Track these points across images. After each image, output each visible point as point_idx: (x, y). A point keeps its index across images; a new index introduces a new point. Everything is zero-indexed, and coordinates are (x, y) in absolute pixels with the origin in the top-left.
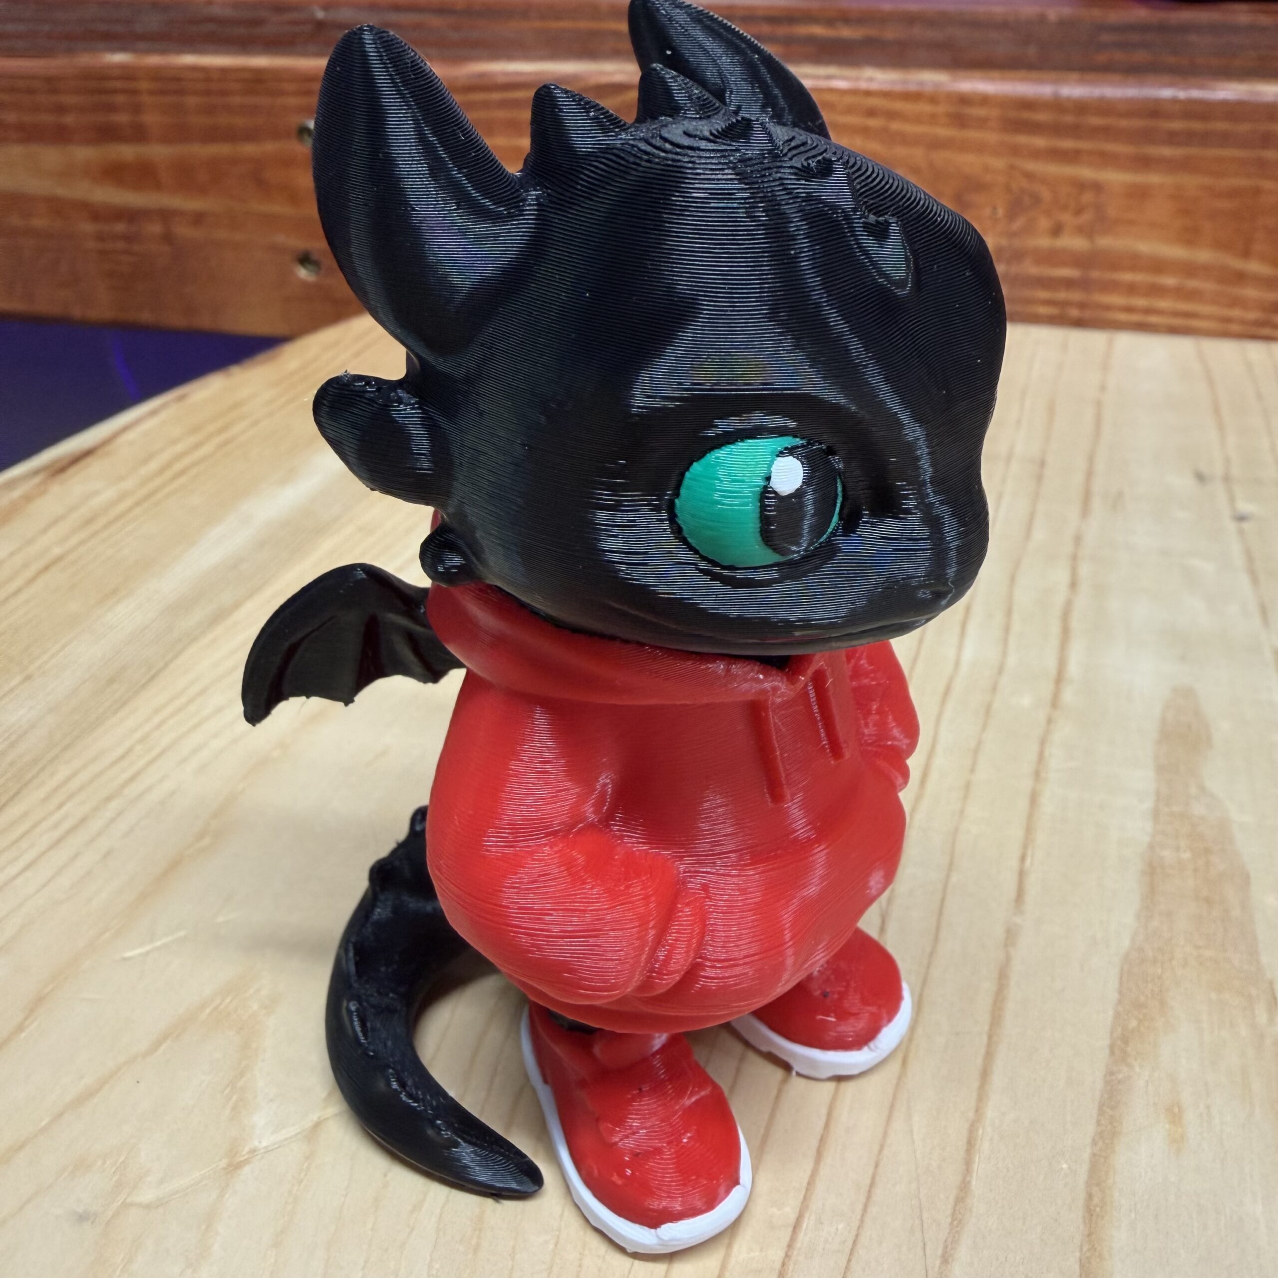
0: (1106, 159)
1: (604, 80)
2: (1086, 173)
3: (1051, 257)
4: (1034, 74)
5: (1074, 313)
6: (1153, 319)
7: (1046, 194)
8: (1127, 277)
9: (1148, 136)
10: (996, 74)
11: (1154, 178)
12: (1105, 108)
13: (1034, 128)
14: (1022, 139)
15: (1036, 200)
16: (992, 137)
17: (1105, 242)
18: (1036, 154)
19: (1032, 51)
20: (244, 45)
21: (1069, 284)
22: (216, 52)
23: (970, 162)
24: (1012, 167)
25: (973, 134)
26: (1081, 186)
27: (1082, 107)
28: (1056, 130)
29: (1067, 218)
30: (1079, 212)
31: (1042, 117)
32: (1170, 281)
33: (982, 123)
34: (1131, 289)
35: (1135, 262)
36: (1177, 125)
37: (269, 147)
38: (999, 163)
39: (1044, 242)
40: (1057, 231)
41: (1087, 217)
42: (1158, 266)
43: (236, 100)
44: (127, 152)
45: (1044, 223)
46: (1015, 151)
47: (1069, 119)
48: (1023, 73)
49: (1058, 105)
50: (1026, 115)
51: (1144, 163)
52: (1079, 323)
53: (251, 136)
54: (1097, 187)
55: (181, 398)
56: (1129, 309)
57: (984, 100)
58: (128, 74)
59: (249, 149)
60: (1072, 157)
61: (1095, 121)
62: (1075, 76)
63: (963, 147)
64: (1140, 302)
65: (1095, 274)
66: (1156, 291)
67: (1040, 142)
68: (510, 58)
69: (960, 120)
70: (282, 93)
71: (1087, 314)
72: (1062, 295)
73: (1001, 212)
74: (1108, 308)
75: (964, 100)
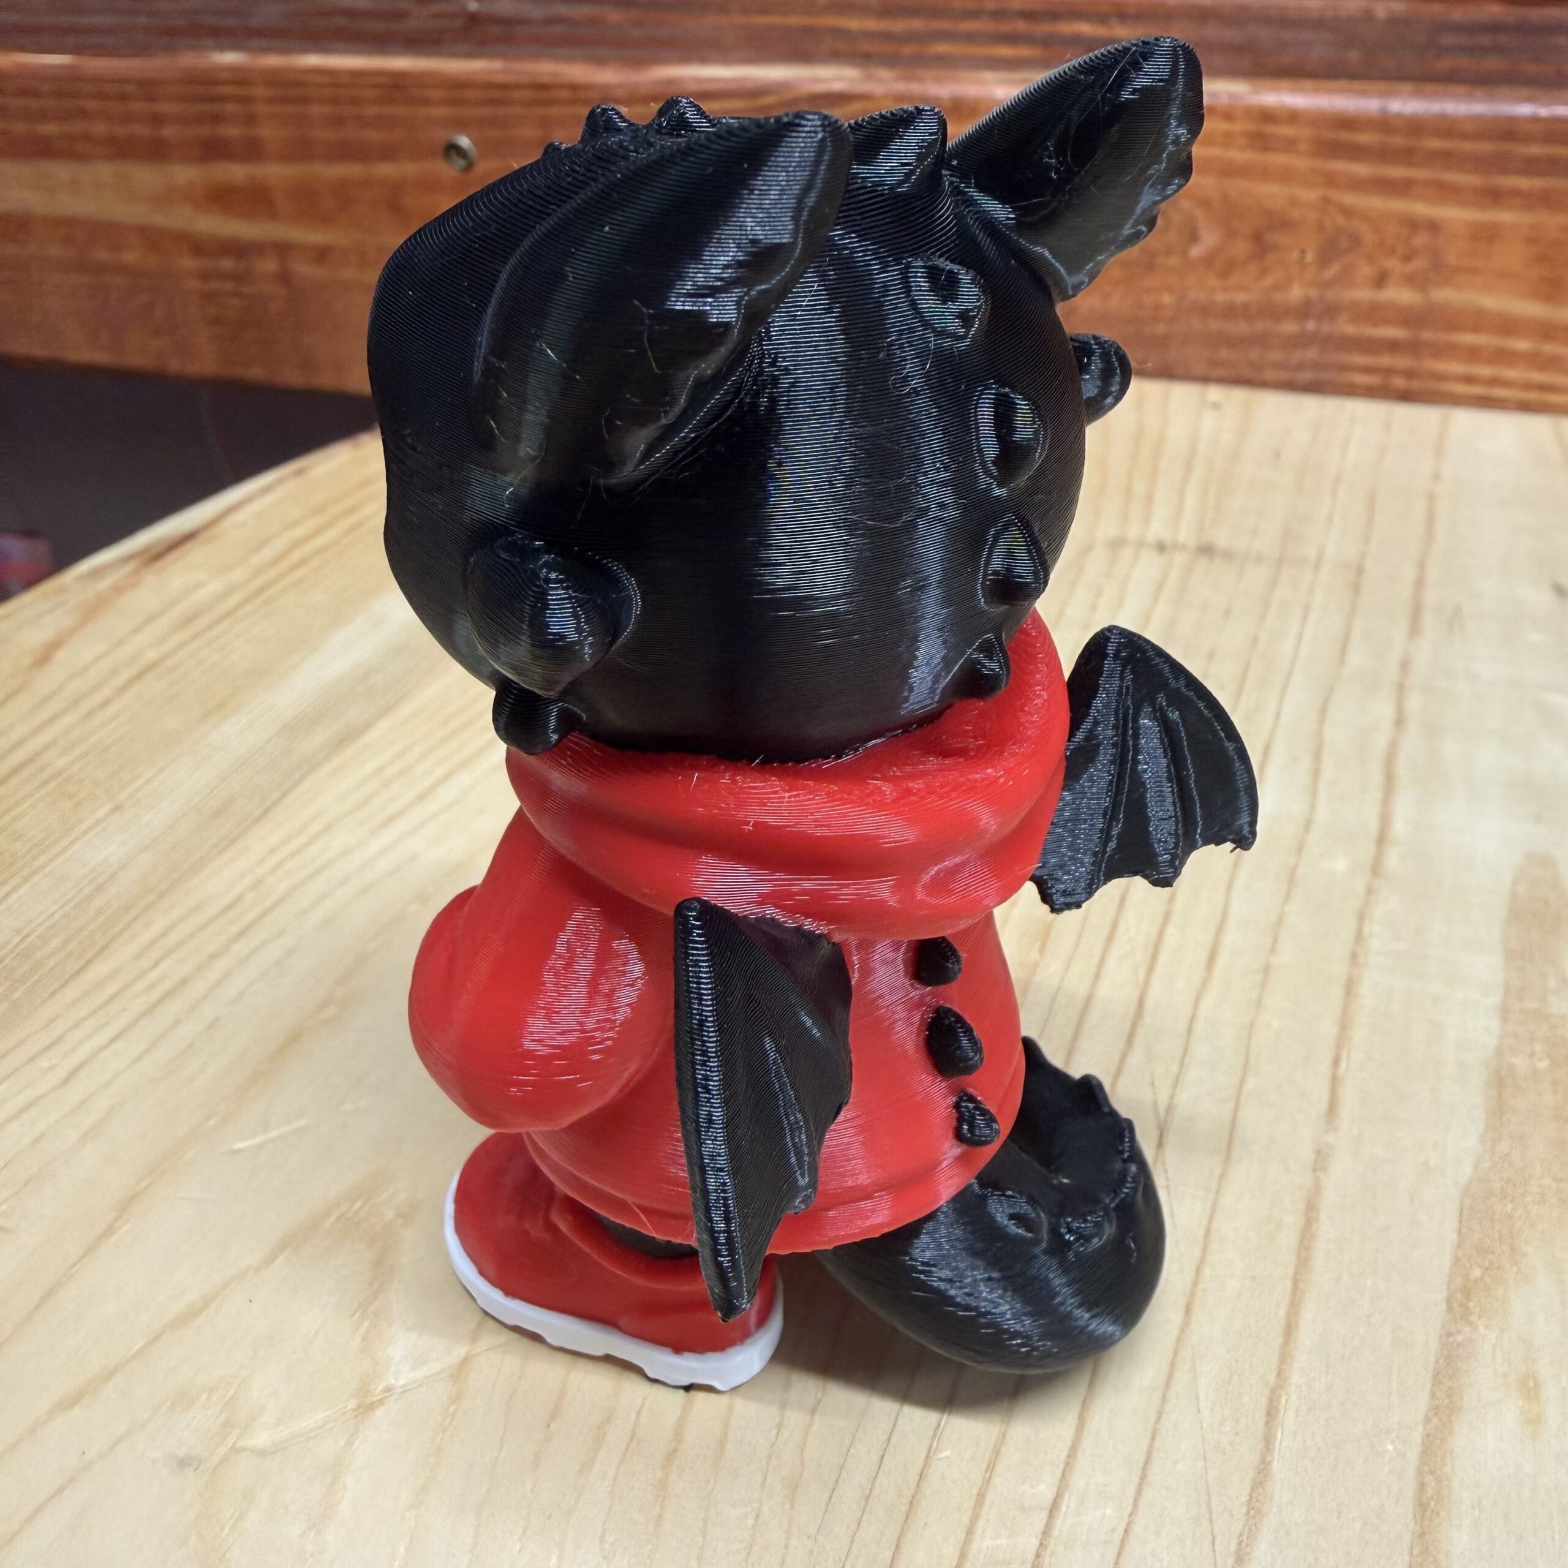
0: (1446, 192)
1: (820, 88)
2: (1421, 209)
3: (1373, 313)
4: (1357, 85)
5: (1400, 382)
6: (1500, 392)
7: (1368, 236)
8: (1469, 339)
9: (1500, 164)
10: (1308, 84)
11: (1505, 216)
12: (1446, 127)
13: (1354, 152)
14: (1340, 166)
15: (1356, 241)
16: (1301, 163)
17: (1442, 295)
18: (1357, 185)
19: (1354, 56)
20: (382, 43)
21: (1394, 346)
22: (347, 52)
23: (1272, 193)
24: (1326, 200)
25: (1278, 159)
26: (1413, 224)
27: (1416, 126)
28: (1382, 155)
29: (1393, 264)
30: (1407, 258)
31: (1364, 138)
32: (1522, 345)
33: (1289, 145)
34: (1473, 354)
35: (1478, 320)
36: (1535, 150)
37: (409, 169)
38: (1310, 195)
39: (1364, 294)
40: (1381, 280)
41: (1418, 264)
42: (1508, 326)
43: (370, 111)
44: (237, 172)
45: (1366, 270)
46: (1331, 180)
47: (1398, 141)
48: (1342, 84)
49: (1385, 124)
50: (1346, 136)
51: (1495, 197)
52: (1405, 396)
53: (387, 153)
54: (1433, 227)
55: (299, 473)
56: (1469, 380)
57: (1293, 116)
58: (240, 78)
59: (385, 170)
60: (1402, 188)
61: (1435, 144)
62: (1408, 87)
63: (1265, 174)
64: (1484, 371)
65: (1427, 335)
66: (1503, 357)
67: (1361, 169)
68: (704, 60)
69: (1260, 141)
70: (426, 102)
71: (1416, 385)
72: (1385, 360)
73: (1310, 256)
74: (1443, 377)
75: (1267, 116)
